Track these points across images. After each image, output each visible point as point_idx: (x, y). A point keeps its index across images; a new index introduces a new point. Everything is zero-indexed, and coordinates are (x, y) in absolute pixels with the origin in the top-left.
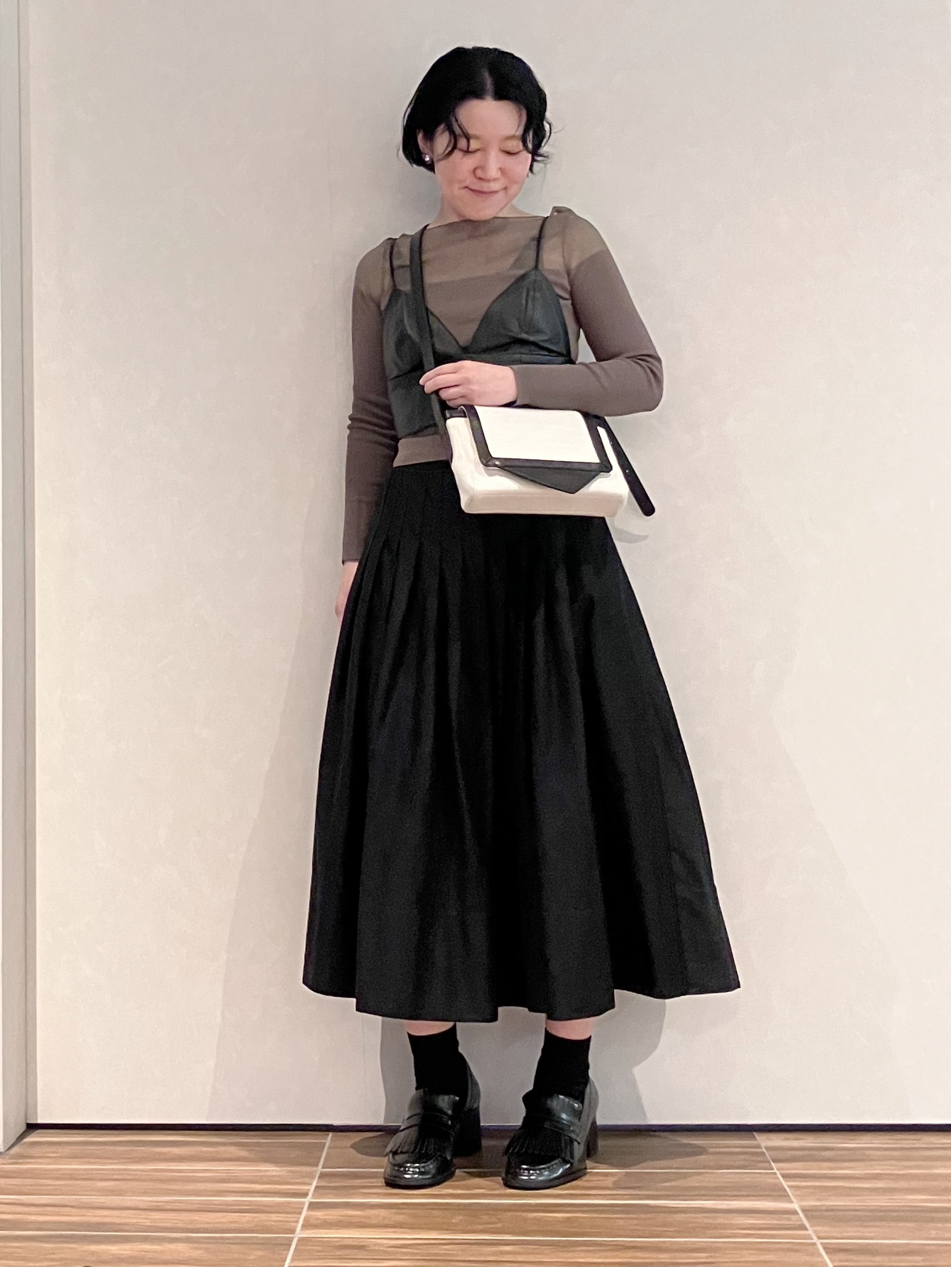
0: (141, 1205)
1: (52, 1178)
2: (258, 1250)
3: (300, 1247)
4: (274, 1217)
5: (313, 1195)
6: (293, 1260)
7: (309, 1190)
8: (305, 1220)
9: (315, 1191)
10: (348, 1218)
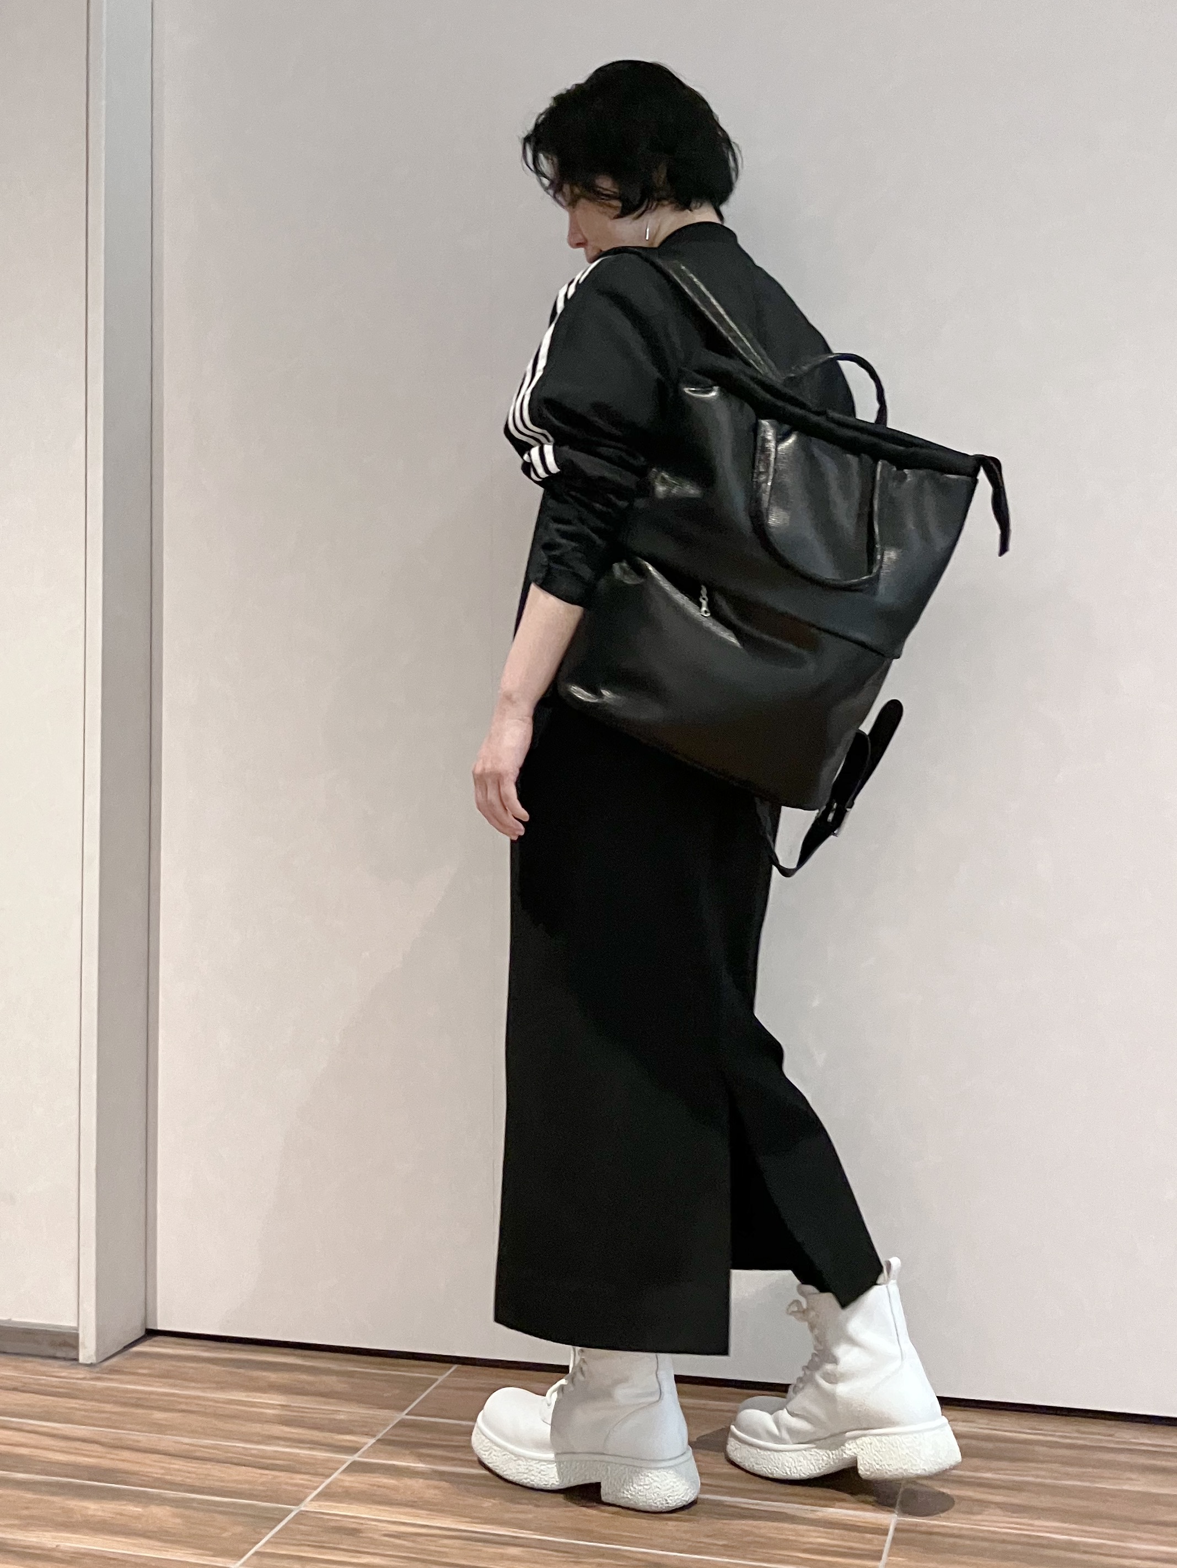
0: (173, 1448)
1: (115, 1403)
2: (242, 1523)
3: (291, 1526)
4: (299, 1479)
5: (364, 1452)
7: (366, 1444)
8: (328, 1487)
9: (371, 1446)
10: (375, 1488)
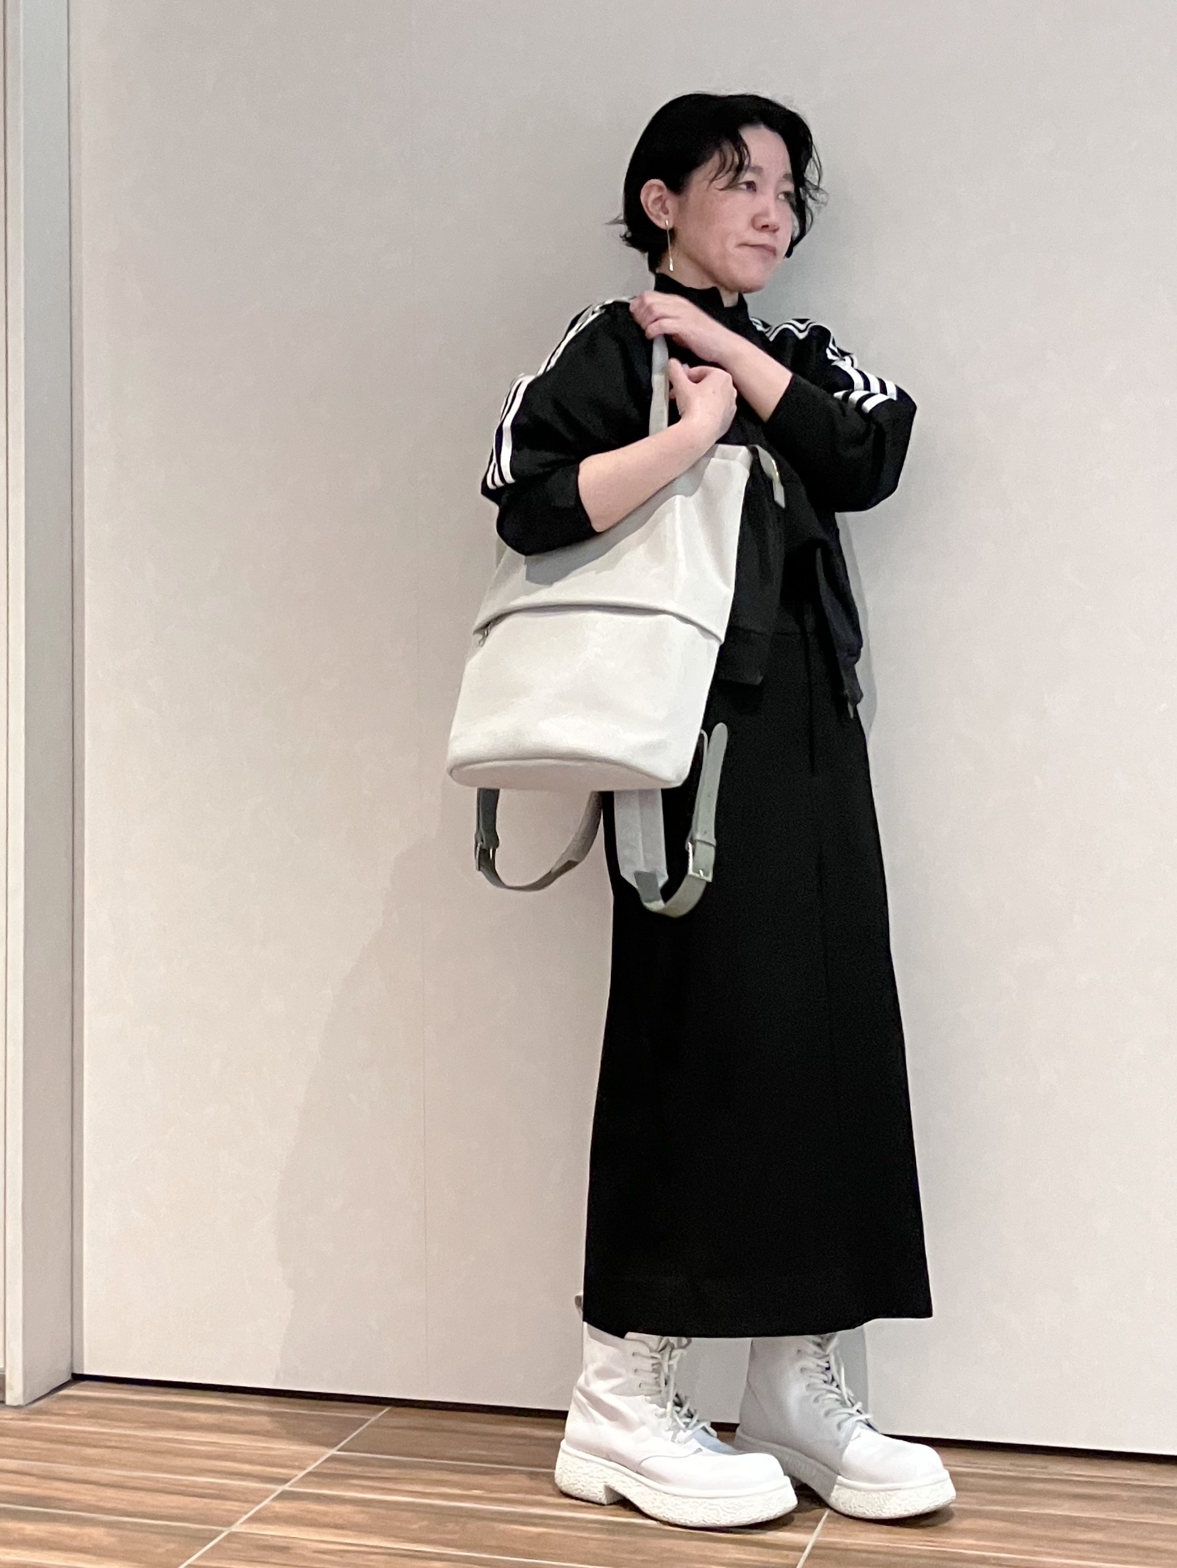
0: (105, 1479)
1: (44, 1440)
2: (174, 1542)
3: (222, 1544)
4: (229, 1505)
5: (294, 1482)
6: (200, 1558)
7: (296, 1475)
8: (258, 1512)
9: (301, 1478)
10: (305, 1513)
